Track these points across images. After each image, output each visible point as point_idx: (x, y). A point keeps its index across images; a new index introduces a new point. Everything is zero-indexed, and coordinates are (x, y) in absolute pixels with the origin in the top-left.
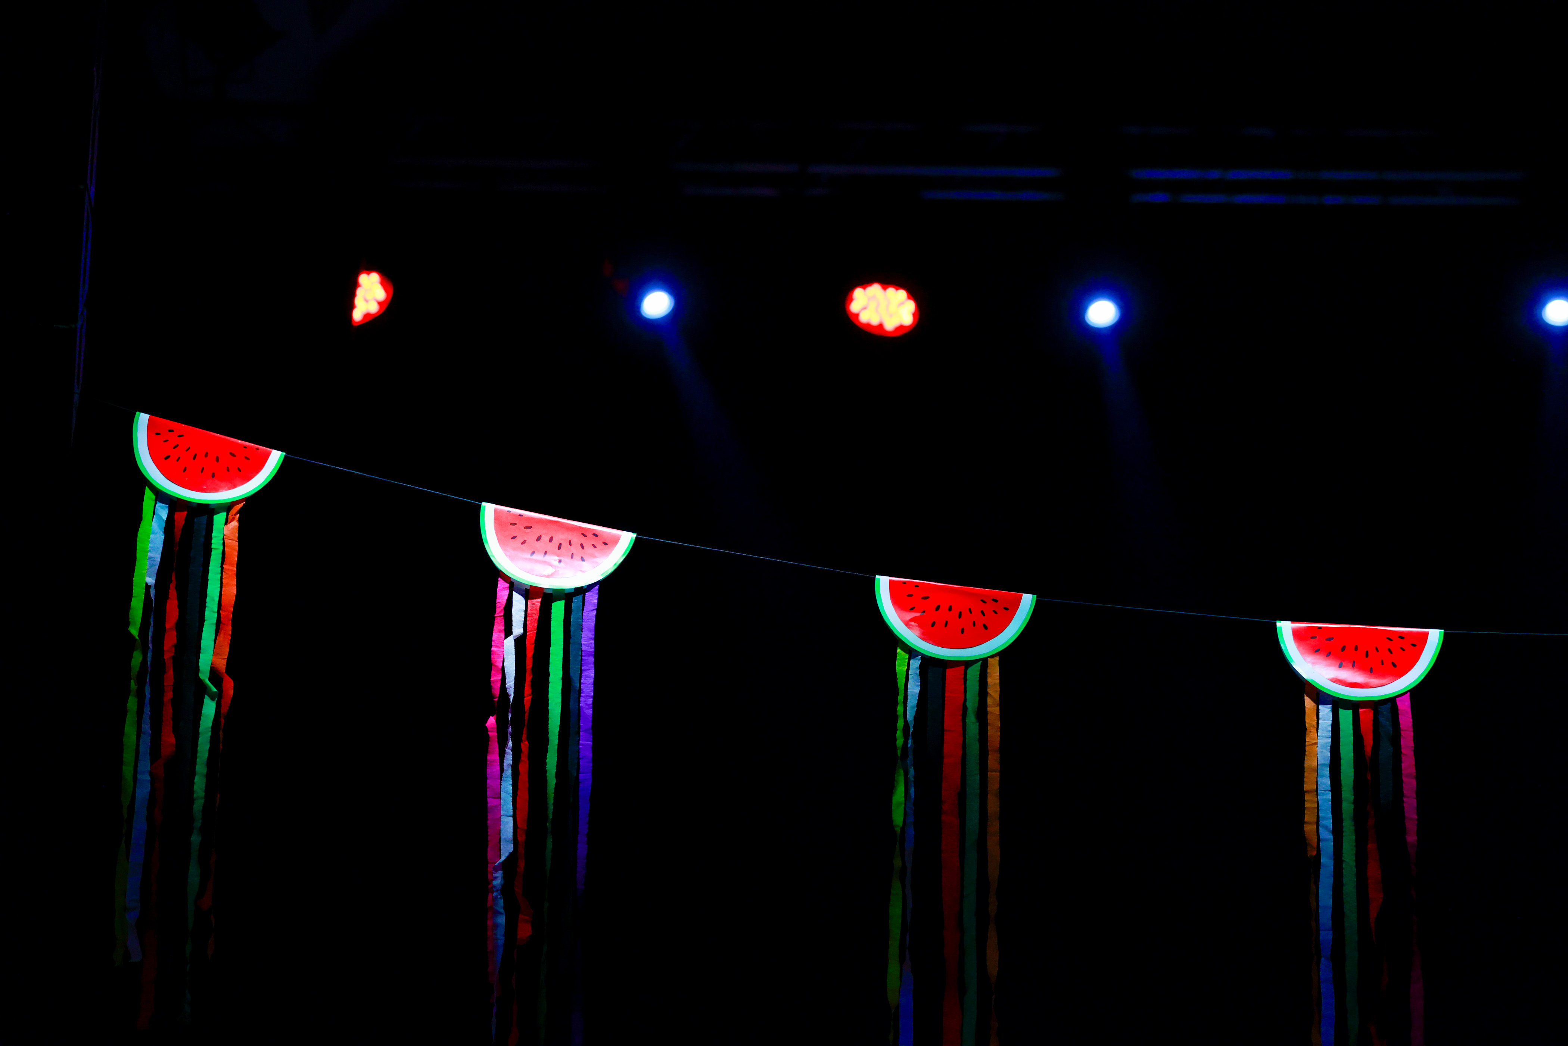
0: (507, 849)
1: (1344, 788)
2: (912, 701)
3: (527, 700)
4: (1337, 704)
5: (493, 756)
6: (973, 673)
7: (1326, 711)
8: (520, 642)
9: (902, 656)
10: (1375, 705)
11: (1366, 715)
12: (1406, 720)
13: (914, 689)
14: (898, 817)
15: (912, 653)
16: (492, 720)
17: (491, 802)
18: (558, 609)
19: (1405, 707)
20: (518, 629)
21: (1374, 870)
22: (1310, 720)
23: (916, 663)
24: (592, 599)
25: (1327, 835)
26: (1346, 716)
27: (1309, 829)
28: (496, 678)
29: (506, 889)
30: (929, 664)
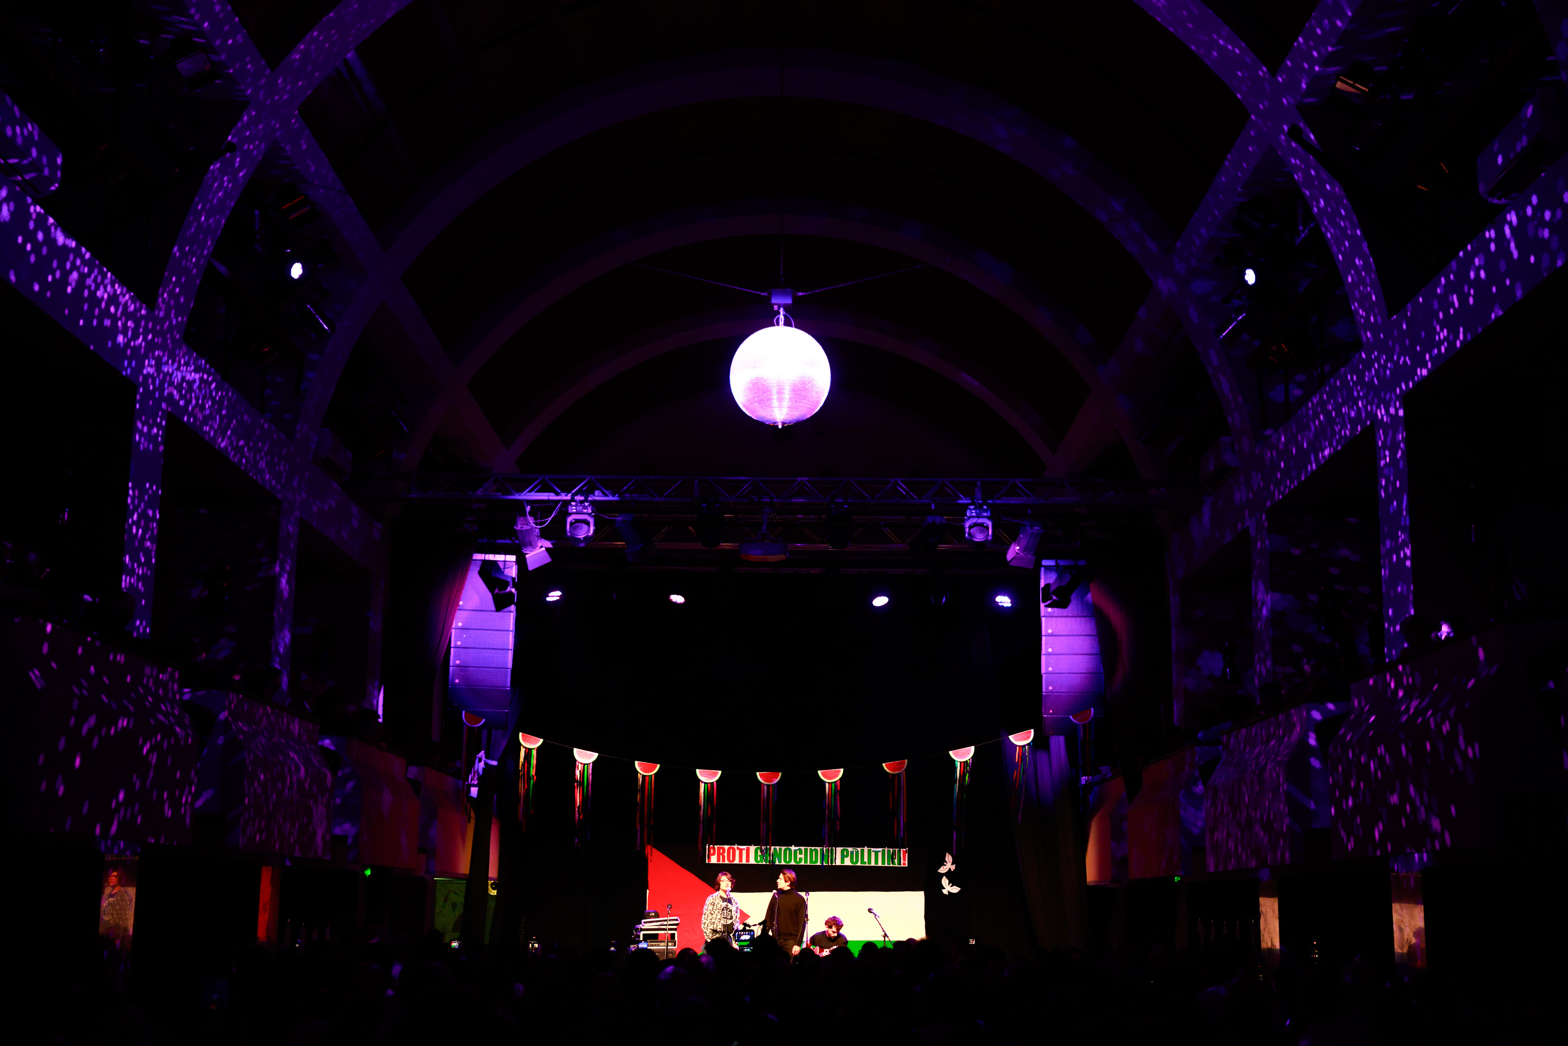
0: (578, 804)
1: (705, 796)
2: (641, 782)
3: (581, 780)
4: (705, 783)
5: (576, 790)
6: (650, 777)
7: (703, 784)
8: (580, 771)
9: (639, 774)
10: (711, 783)
11: (709, 785)
12: (715, 785)
13: (641, 780)
14: (638, 800)
15: (641, 774)
16: (576, 784)
17: (576, 797)
18: (586, 766)
19: (715, 783)
20: (580, 769)
21: (709, 809)
22: (701, 785)
23: (641, 776)
24: (591, 764)
25: (702, 803)
26: (706, 785)
27: (700, 802)
28: (576, 777)
29: (578, 811)
30: (643, 776)
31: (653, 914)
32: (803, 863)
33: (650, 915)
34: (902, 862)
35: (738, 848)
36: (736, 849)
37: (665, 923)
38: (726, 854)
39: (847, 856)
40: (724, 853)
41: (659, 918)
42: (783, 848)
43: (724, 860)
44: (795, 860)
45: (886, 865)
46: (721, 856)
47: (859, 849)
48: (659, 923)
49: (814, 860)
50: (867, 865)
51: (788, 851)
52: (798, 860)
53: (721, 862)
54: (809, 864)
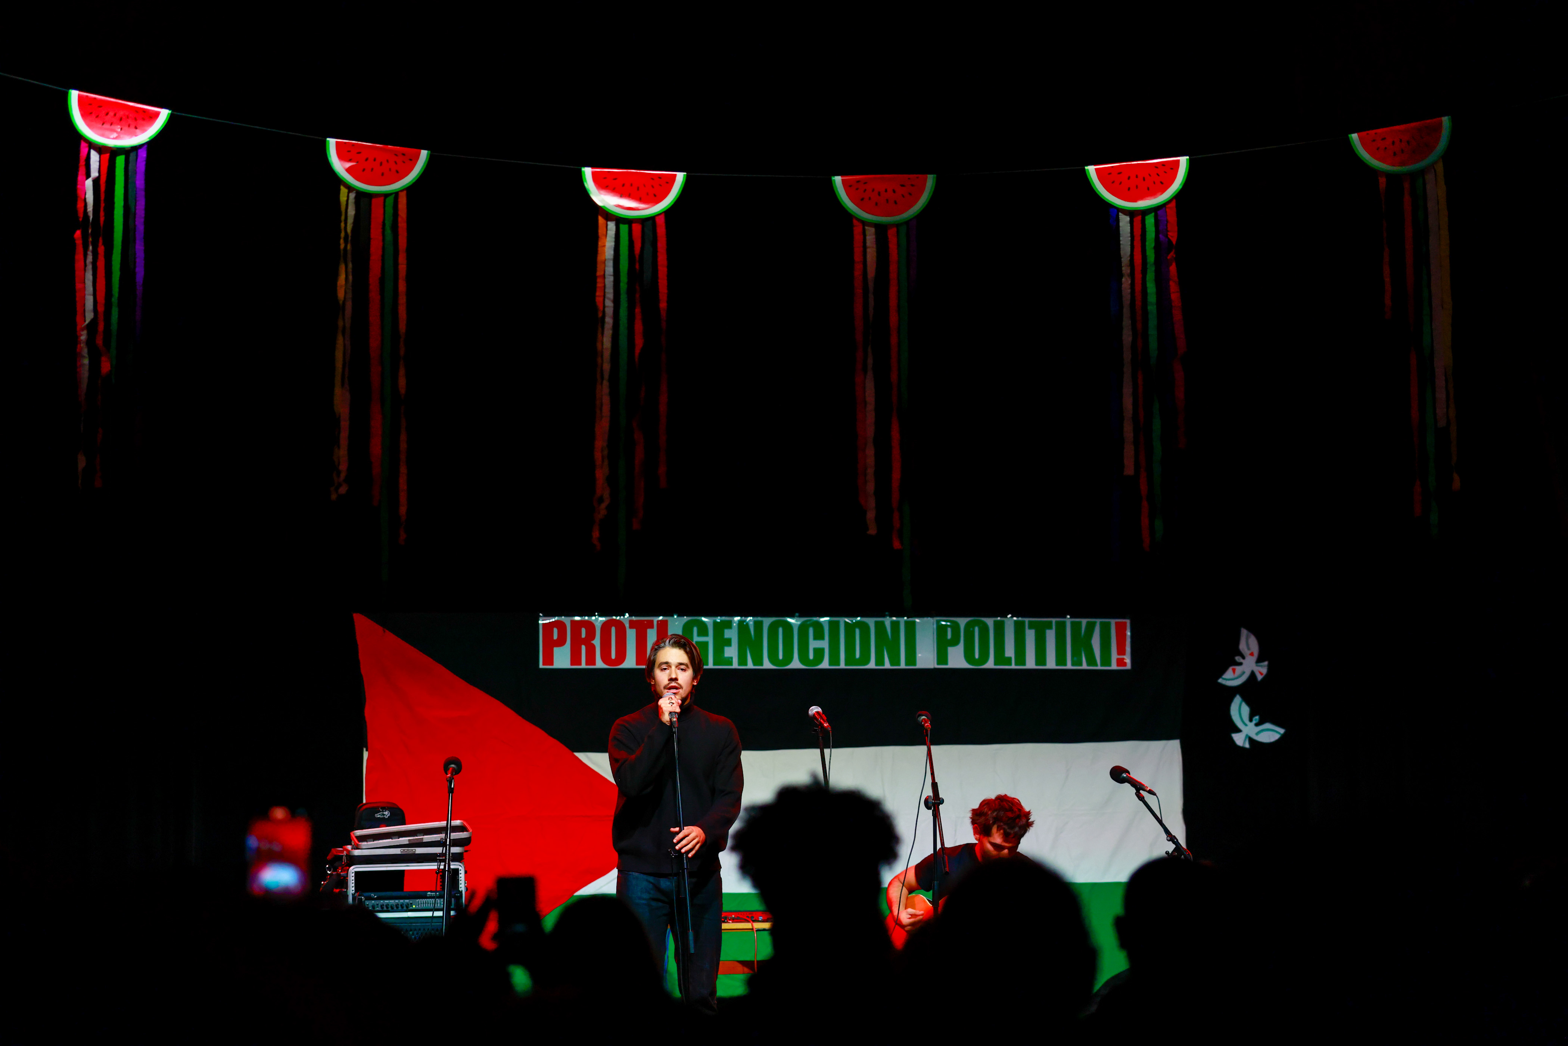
0: (89, 316)
1: (622, 274)
2: (350, 221)
3: (102, 219)
4: (619, 221)
5: (79, 256)
6: (390, 201)
7: (612, 225)
8: (96, 182)
9: (344, 191)
10: (643, 221)
11: (637, 228)
12: (661, 231)
13: (351, 212)
14: (341, 294)
15: (350, 188)
16: (78, 234)
17: (78, 286)
18: (120, 160)
19: (661, 222)
20: (94, 173)
21: (639, 326)
22: (601, 231)
23: (352, 196)
24: (143, 154)
25: (609, 303)
26: (624, 228)
27: (599, 300)
28: (80, 205)
29: (90, 342)
30: (361, 196)
31: (387, 814)
32: (825, 665)
33: (378, 816)
34: (1114, 656)
35: (632, 624)
36: (627, 625)
37: (427, 838)
38: (597, 642)
39: (955, 642)
40: (594, 638)
41: (404, 824)
42: (767, 621)
43: (591, 659)
44: (803, 657)
45: (1069, 666)
46: (583, 648)
47: (990, 622)
48: (404, 840)
49: (858, 655)
50: (1013, 666)
51: (781, 630)
52: (811, 657)
53: (583, 665)
54: (842, 666)
